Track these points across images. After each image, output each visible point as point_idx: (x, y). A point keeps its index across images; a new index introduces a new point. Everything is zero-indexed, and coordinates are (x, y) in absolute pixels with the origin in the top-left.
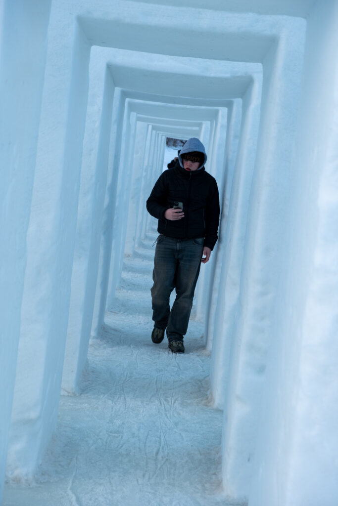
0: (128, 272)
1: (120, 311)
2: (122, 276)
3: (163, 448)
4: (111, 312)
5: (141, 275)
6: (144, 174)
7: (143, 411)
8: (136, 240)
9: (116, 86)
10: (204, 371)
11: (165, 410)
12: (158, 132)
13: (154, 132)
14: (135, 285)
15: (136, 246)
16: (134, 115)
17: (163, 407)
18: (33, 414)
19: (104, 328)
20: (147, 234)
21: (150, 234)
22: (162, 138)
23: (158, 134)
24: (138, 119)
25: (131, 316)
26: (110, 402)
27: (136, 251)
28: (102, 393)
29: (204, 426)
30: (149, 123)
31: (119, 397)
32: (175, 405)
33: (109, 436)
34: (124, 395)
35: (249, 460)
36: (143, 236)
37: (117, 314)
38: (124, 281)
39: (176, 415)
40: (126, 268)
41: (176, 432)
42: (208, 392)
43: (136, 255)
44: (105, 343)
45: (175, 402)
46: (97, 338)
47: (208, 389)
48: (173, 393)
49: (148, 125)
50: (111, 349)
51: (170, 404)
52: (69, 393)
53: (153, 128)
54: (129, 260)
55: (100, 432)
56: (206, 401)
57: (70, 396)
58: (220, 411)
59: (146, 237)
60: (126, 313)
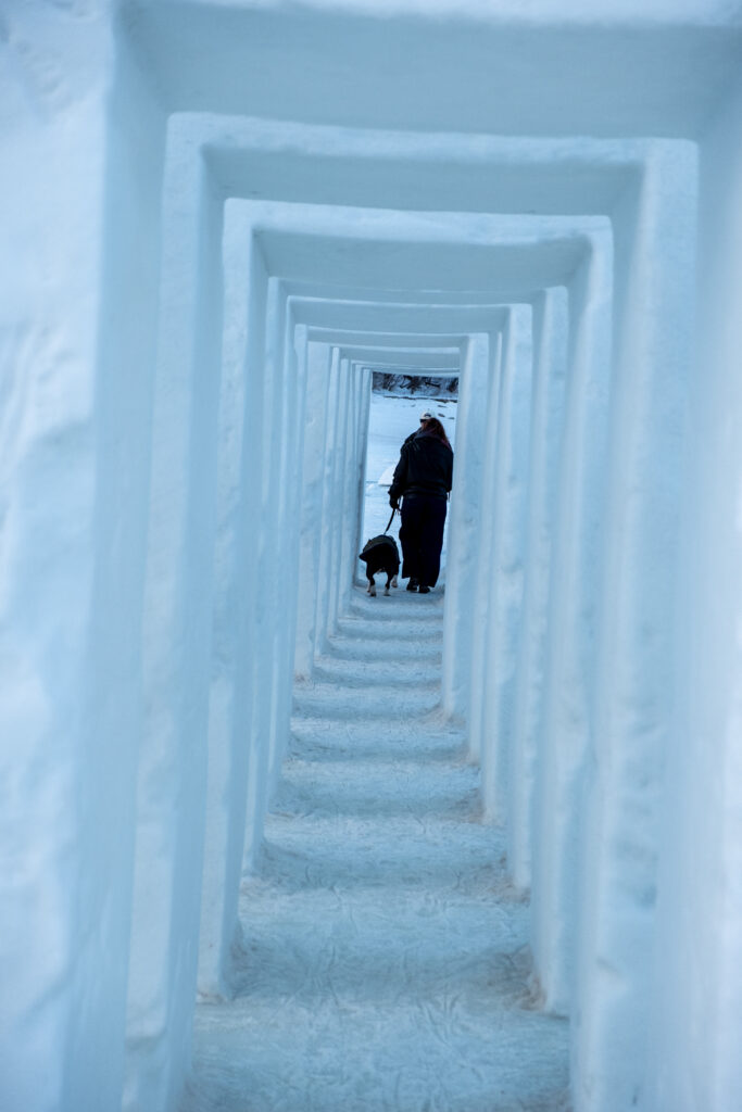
0: (306, 718)
1: (297, 812)
2: (292, 729)
3: (437, 1100)
4: (277, 813)
5: (337, 723)
6: (327, 470)
7: (382, 1028)
8: (317, 638)
9: (270, 275)
10: (515, 936)
11: (434, 1023)
12: (353, 362)
13: (345, 362)
14: (325, 748)
15: (317, 652)
16: (302, 328)
17: (427, 1016)
18: (152, 1026)
19: (266, 851)
20: (340, 621)
21: (348, 621)
22: (362, 373)
23: (354, 365)
24: (312, 337)
25: (326, 822)
26: (304, 1011)
27: (319, 665)
28: (281, 994)
29: (526, 1051)
30: (333, 345)
31: (323, 1001)
32: (455, 1010)
33: (313, 1080)
34: (334, 995)
35: (635, 1101)
36: (331, 629)
37: (291, 817)
38: (298, 740)
39: (458, 1031)
40: (298, 709)
41: (463, 1067)
42: (530, 980)
43: (319, 675)
44: (274, 886)
45: (453, 1005)
46: (253, 875)
47: (528, 973)
48: (446, 986)
49: (332, 348)
50: (288, 898)
51: (442, 1007)
52: (204, 995)
53: (343, 354)
54: (302, 689)
55: (291, 1073)
56: (526, 998)
57: (210, 1004)
58: (560, 1019)
59: (339, 630)
60: (312, 816)
